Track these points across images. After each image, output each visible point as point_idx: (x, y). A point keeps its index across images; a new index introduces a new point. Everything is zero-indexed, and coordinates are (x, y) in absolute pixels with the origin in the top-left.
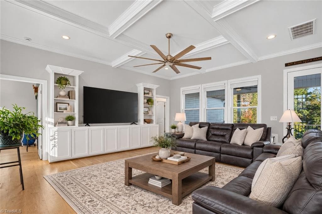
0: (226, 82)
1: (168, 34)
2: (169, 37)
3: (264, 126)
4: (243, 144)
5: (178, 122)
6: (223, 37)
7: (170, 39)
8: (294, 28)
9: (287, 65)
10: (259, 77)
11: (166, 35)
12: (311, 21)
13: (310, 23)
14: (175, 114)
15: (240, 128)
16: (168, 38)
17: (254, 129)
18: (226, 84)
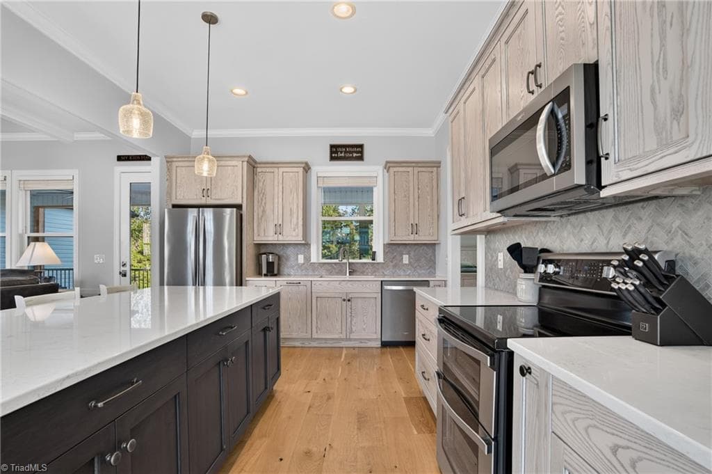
0: (7, 173)
9: (120, 158)
10: (75, 174)
18: (7, 179)
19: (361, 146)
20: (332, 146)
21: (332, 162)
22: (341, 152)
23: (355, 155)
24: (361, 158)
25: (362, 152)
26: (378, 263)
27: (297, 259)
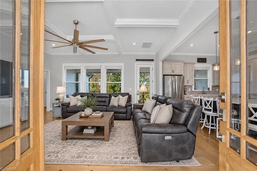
0: (102, 64)
1: (76, 20)
2: (77, 24)
3: (128, 94)
4: (118, 106)
5: (59, 94)
6: (113, 36)
7: (77, 25)
8: (144, 43)
9: (137, 60)
10: (122, 64)
11: (74, 21)
12: (151, 42)
13: (151, 43)
14: (57, 87)
15: (114, 95)
16: (75, 24)
17: (123, 96)
18: (102, 66)
19: (206, 59)
20: (198, 58)
21: (198, 63)
22: (201, 60)
23: (204, 61)
24: (206, 62)
25: (206, 60)
26: (210, 91)
27: (188, 90)
